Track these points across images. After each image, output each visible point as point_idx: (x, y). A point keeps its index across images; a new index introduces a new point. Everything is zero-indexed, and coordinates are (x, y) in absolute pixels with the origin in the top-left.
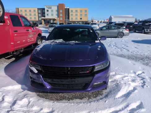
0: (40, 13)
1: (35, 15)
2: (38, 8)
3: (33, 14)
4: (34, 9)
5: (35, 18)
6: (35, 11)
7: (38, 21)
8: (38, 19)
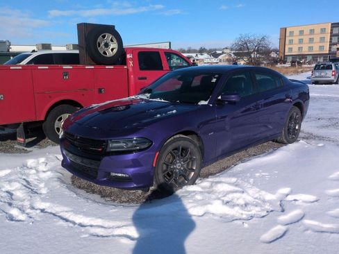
0: (336, 35)
1: (322, 39)
2: (332, 24)
3: (317, 39)
4: (323, 26)
5: (322, 48)
6: (323, 30)
7: (329, 54)
8: (330, 51)
